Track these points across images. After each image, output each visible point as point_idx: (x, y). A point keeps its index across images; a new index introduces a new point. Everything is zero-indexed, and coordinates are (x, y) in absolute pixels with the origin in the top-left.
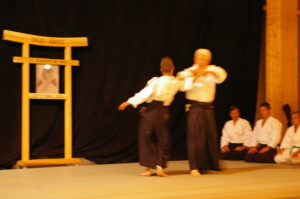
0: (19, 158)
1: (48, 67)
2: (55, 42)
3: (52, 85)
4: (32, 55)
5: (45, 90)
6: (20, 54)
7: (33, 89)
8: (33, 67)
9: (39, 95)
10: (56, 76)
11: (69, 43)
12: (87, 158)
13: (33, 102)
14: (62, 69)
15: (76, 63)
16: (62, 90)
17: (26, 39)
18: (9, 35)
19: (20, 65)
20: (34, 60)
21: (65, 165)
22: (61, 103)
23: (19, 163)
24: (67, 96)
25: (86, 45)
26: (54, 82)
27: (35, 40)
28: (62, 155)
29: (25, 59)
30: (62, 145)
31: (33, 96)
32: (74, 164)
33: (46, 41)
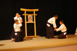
0: (25, 36)
1: (30, 16)
2: (31, 10)
3: (31, 20)
4: (26, 13)
6: (24, 13)
7: (27, 21)
9: (29, 22)
10: (32, 18)
12: (40, 36)
13: (27, 24)
14: (33, 16)
15: (36, 15)
16: (33, 21)
17: (25, 10)
18: (22, 9)
19: (24, 16)
20: (27, 15)
21: (35, 37)
22: (34, 24)
23: (25, 37)
24: (35, 22)
25: (38, 11)
26: (32, 19)
27: (27, 10)
28: (34, 35)
29: (25, 15)
30: (34, 33)
32: (37, 37)
33: (30, 10)
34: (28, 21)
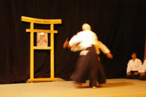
0: (29, 78)
1: (42, 34)
2: (46, 22)
3: (44, 42)
4: (35, 28)
5: (41, 45)
7: (35, 45)
8: (35, 34)
9: (38, 47)
10: (46, 38)
11: (53, 22)
12: (61, 78)
13: (35, 51)
14: (49, 35)
15: (56, 32)
16: (49, 45)
17: (32, 21)
18: (24, 19)
20: (36, 31)
21: (50, 81)
22: (49, 51)
23: (29, 80)
24: (52, 48)
25: (61, 23)
26: (45, 41)
27: (36, 21)
28: (49, 77)
29: (31, 30)
30: (50, 72)
31: (35, 48)
32: (55, 81)
33: (42, 21)
34: (38, 45)
